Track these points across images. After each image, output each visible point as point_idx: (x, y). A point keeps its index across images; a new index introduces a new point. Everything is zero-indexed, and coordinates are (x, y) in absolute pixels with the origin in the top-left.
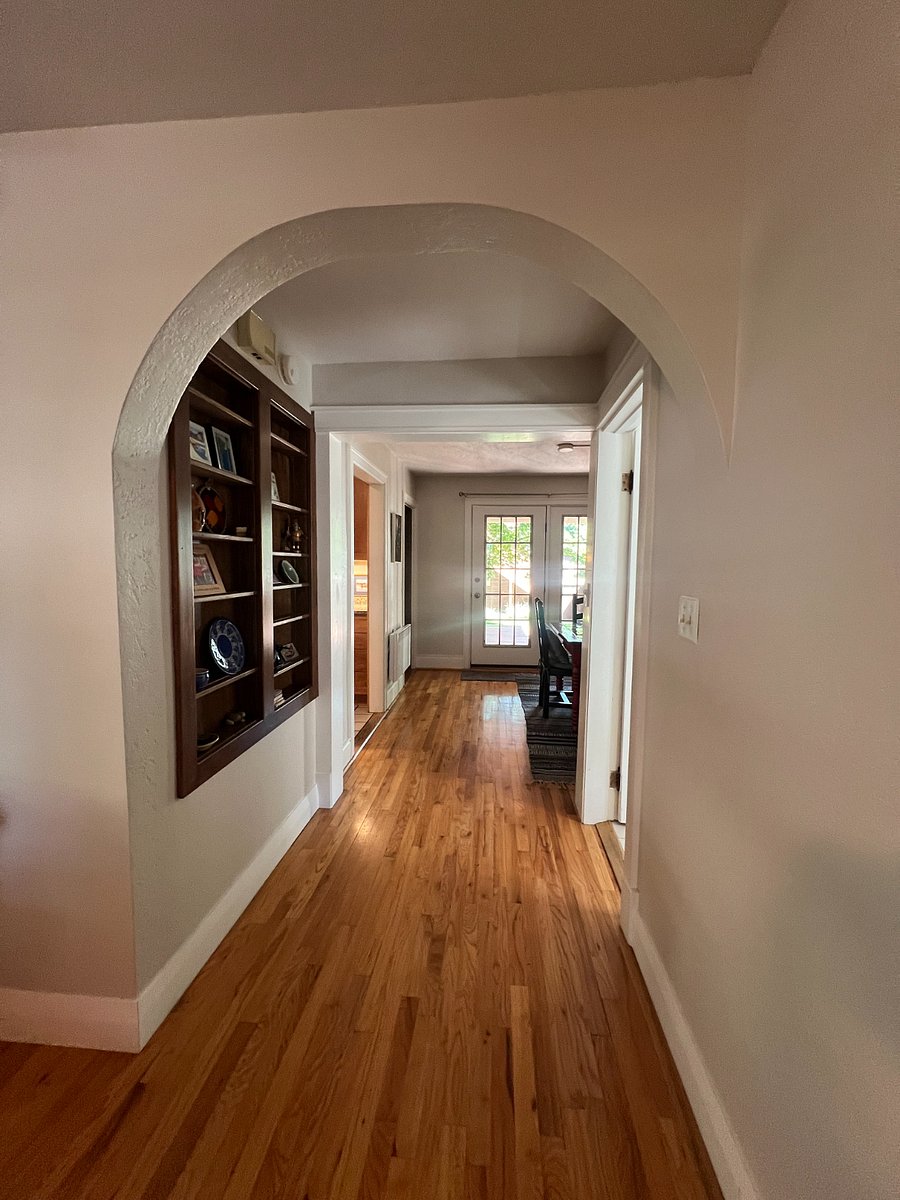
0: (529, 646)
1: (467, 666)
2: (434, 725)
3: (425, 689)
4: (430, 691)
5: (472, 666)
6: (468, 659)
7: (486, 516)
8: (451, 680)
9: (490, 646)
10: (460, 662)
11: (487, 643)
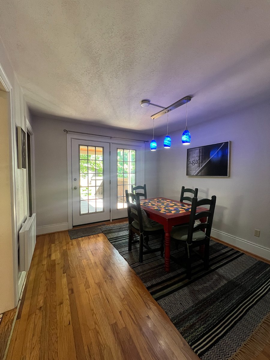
0: (104, 211)
1: (71, 228)
2: (73, 304)
3: (50, 256)
4: (53, 257)
5: (73, 226)
6: (71, 223)
7: (79, 145)
8: (64, 243)
9: (83, 214)
10: (66, 226)
11: (81, 213)
